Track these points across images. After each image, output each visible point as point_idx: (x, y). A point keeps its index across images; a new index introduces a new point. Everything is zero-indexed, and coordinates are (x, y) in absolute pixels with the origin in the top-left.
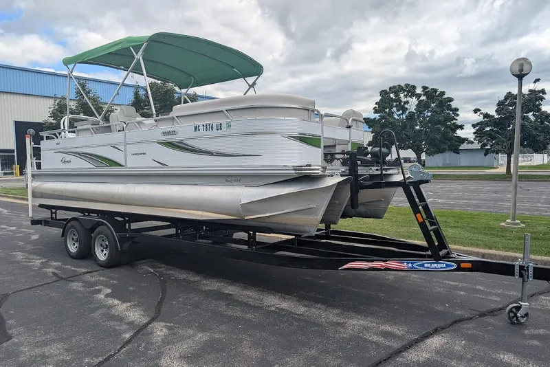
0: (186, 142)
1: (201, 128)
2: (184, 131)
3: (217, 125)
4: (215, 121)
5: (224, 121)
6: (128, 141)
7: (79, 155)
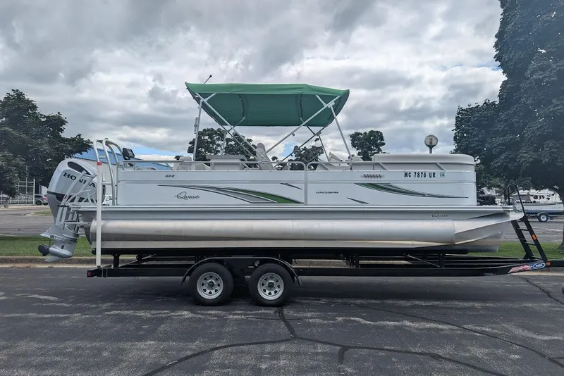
0: (393, 184)
1: (413, 175)
2: (392, 176)
3: (430, 174)
4: (428, 171)
5: (437, 171)
6: (309, 179)
7: (219, 190)
